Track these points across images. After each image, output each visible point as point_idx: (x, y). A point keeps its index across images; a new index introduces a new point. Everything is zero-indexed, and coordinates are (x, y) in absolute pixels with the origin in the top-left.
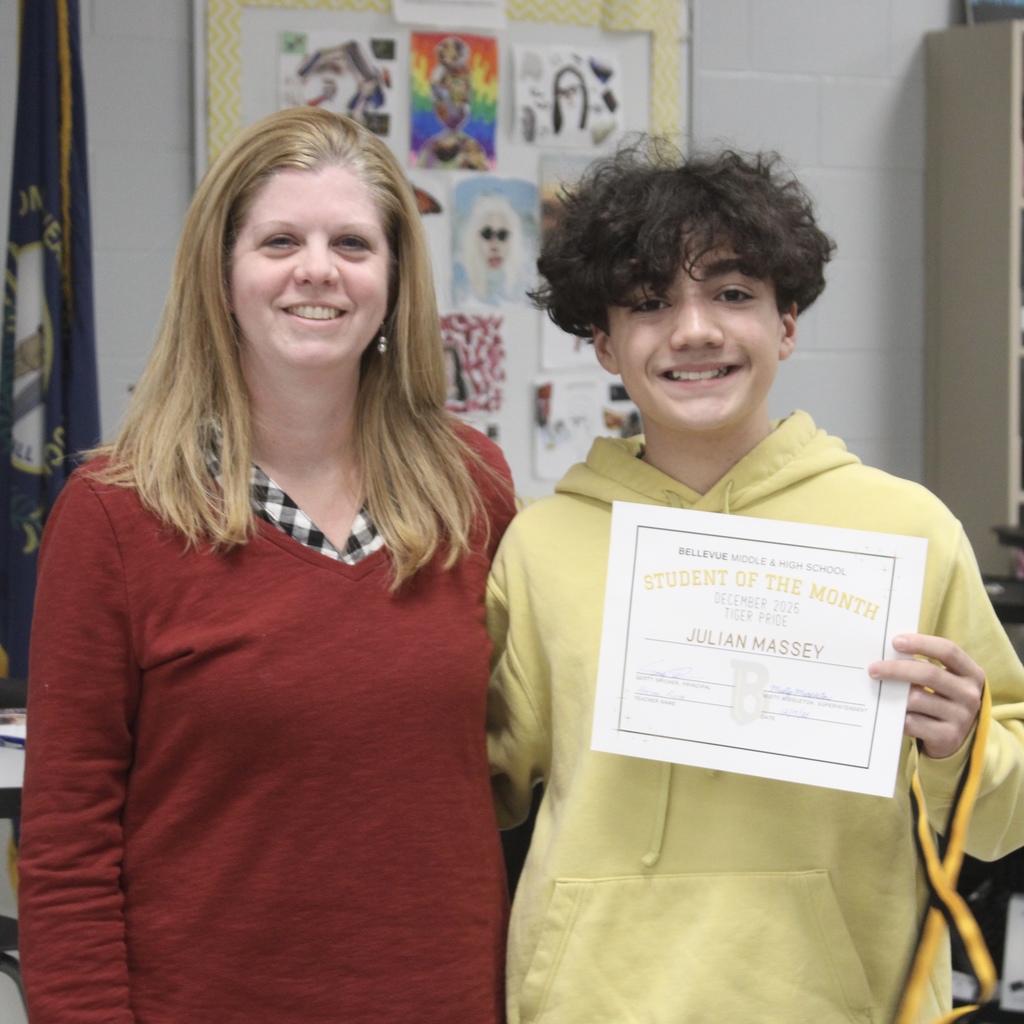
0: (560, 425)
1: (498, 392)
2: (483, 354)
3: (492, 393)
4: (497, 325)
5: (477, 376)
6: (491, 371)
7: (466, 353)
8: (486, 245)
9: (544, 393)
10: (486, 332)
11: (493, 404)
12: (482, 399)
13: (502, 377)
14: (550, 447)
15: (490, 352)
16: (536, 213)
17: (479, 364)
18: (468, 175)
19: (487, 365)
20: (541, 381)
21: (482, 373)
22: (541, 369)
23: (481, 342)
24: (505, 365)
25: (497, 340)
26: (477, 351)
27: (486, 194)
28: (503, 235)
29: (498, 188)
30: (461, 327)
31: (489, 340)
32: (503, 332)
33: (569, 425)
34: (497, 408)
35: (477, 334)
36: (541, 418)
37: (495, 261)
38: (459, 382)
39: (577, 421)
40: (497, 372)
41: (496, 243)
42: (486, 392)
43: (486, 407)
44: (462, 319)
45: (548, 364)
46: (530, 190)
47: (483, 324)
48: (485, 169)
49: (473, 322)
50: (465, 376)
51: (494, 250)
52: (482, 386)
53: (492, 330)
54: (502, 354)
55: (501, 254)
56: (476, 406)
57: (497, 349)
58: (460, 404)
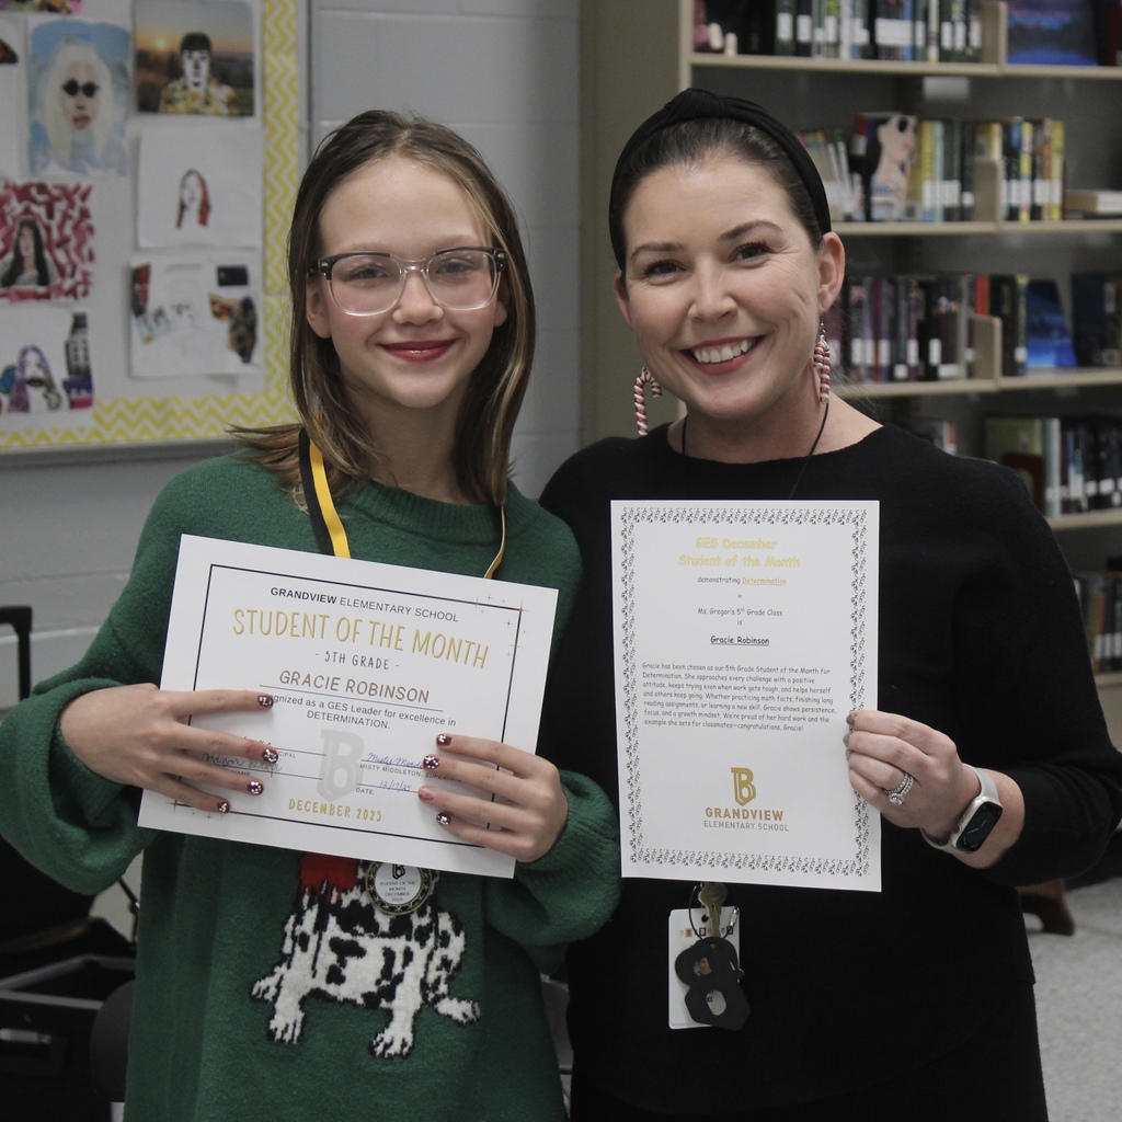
0: (160, 313)
1: (86, 275)
2: (68, 230)
3: (78, 277)
4: (84, 198)
5: (61, 256)
6: (78, 250)
7: (48, 229)
8: (71, 102)
9: (140, 276)
10: (71, 205)
11: (80, 289)
12: (68, 284)
13: (91, 257)
14: (148, 340)
15: (76, 228)
16: (130, 66)
17: (63, 242)
18: (47, 18)
19: (73, 243)
20: (137, 262)
21: (67, 253)
22: (136, 248)
23: (66, 216)
24: (93, 243)
25: (85, 214)
26: (61, 227)
27: (69, 41)
28: (90, 90)
29: (84, 34)
30: (41, 198)
31: (75, 214)
32: (91, 204)
33: (170, 314)
34: (85, 293)
35: (61, 206)
36: (138, 305)
37: (81, 120)
38: (40, 263)
39: (179, 309)
40: (85, 251)
41: (82, 98)
42: (72, 275)
43: (73, 292)
44: (42, 189)
45: (144, 242)
46: (121, 36)
47: (67, 195)
48: (69, 12)
49: (56, 192)
50: (47, 255)
51: (81, 108)
52: (69, 269)
53: (79, 203)
54: (91, 229)
55: (88, 112)
56: (60, 291)
57: (83, 225)
58: (42, 290)
